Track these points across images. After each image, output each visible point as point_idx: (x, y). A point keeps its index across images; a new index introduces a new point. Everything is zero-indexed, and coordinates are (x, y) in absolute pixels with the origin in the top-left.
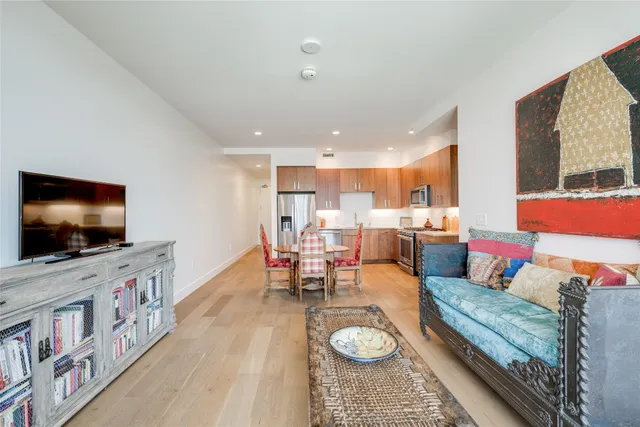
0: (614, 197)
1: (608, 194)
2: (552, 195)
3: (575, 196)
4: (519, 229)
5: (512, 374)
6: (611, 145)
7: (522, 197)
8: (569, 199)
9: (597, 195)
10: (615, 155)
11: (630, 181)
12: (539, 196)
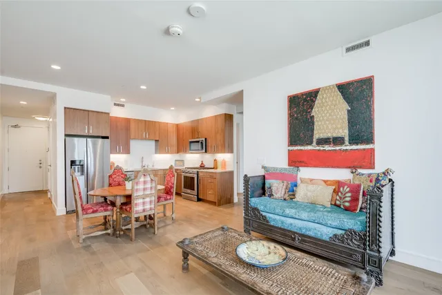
0: (340, 150)
1: (338, 148)
2: (309, 148)
3: (322, 148)
4: (289, 165)
5: (334, 242)
6: (339, 126)
7: (291, 148)
8: (319, 150)
9: (333, 148)
10: (341, 131)
11: (347, 143)
12: (302, 148)
